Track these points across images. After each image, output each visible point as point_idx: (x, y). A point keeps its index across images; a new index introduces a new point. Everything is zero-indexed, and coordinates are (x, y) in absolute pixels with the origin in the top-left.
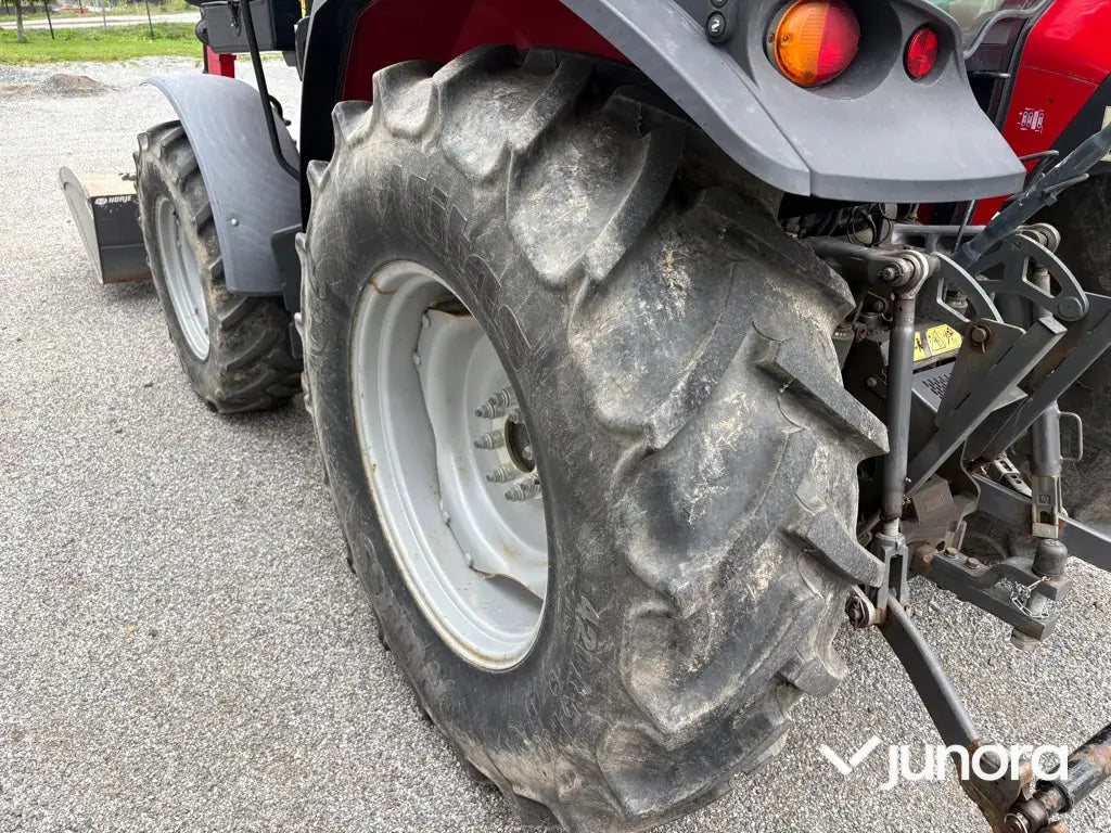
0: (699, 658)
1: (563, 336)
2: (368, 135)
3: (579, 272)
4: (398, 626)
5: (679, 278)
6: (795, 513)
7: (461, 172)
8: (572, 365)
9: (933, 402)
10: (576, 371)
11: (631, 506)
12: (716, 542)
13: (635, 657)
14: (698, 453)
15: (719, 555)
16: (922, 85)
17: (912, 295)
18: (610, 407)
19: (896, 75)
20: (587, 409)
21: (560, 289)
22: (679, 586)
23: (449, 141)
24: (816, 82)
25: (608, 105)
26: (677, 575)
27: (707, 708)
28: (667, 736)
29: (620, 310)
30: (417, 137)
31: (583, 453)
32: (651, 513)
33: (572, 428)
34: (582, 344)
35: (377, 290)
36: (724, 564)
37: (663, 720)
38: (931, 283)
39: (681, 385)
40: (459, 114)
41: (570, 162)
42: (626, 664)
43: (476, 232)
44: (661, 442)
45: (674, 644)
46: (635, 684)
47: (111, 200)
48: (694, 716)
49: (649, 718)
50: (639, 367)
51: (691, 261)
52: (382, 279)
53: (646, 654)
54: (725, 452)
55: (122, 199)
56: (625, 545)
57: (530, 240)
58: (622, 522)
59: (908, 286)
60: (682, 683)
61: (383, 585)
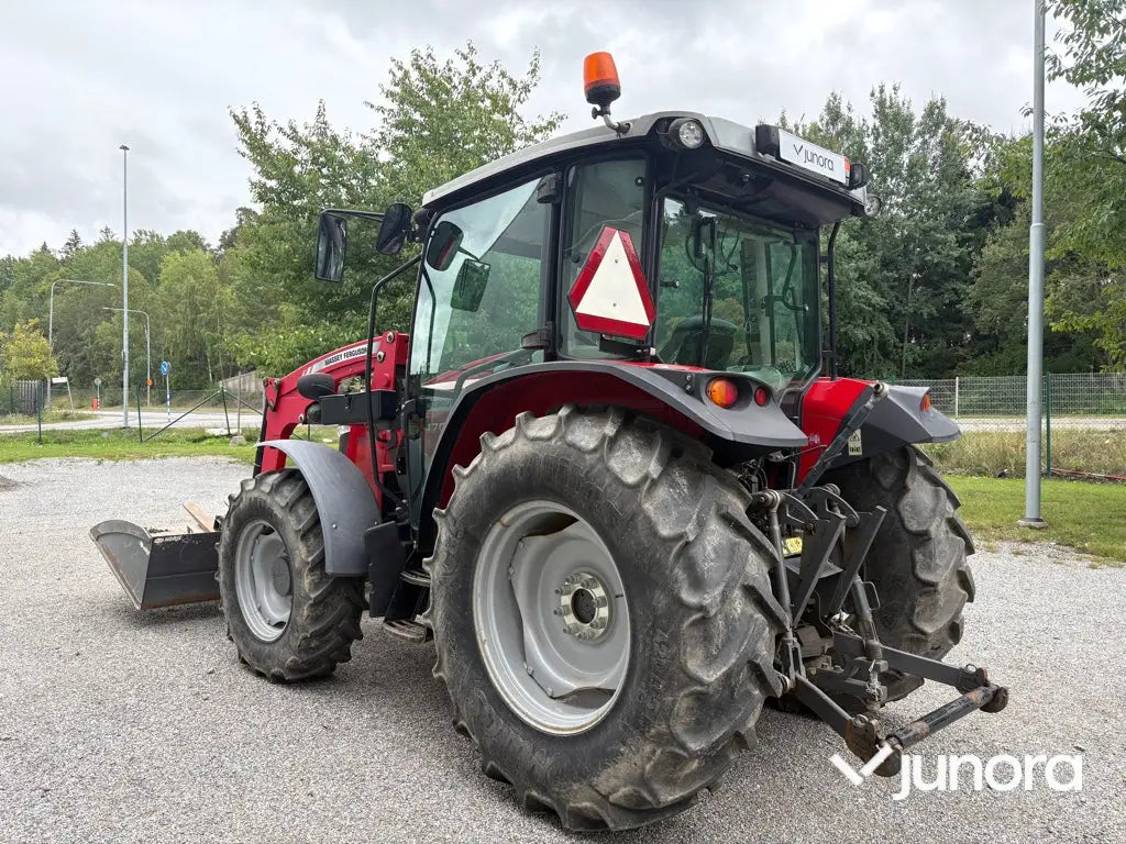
0: (717, 646)
1: (640, 505)
2: (512, 443)
3: (646, 477)
4: (508, 740)
5: (683, 481)
6: (746, 577)
7: (579, 449)
8: (645, 516)
9: (796, 570)
10: (648, 519)
11: (679, 573)
12: (718, 584)
13: (689, 649)
14: (705, 549)
15: (721, 588)
16: (763, 408)
17: (775, 510)
18: (665, 531)
19: (753, 405)
20: (655, 533)
21: (636, 487)
22: (706, 602)
23: (569, 438)
24: (727, 406)
25: (636, 422)
26: (704, 599)
27: (724, 669)
28: (709, 685)
29: (662, 492)
30: (550, 439)
31: (653, 556)
32: (689, 576)
33: (647, 545)
34: (648, 506)
35: (503, 525)
36: (724, 591)
37: (706, 678)
38: (782, 506)
39: (695, 517)
40: (572, 427)
41: (628, 441)
42: (684, 655)
43: (588, 472)
44: (691, 538)
45: (705, 639)
46: (689, 665)
47: (167, 540)
48: (719, 674)
49: (700, 682)
50: (674, 514)
51: (685, 475)
52: (506, 518)
53: (694, 647)
54: (715, 549)
55: (173, 539)
56: (679, 592)
57: (618, 470)
58: (676, 581)
59: (772, 506)
60: (710, 660)
61: (494, 718)
